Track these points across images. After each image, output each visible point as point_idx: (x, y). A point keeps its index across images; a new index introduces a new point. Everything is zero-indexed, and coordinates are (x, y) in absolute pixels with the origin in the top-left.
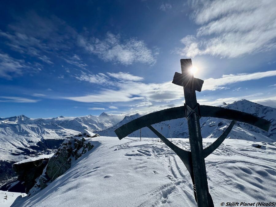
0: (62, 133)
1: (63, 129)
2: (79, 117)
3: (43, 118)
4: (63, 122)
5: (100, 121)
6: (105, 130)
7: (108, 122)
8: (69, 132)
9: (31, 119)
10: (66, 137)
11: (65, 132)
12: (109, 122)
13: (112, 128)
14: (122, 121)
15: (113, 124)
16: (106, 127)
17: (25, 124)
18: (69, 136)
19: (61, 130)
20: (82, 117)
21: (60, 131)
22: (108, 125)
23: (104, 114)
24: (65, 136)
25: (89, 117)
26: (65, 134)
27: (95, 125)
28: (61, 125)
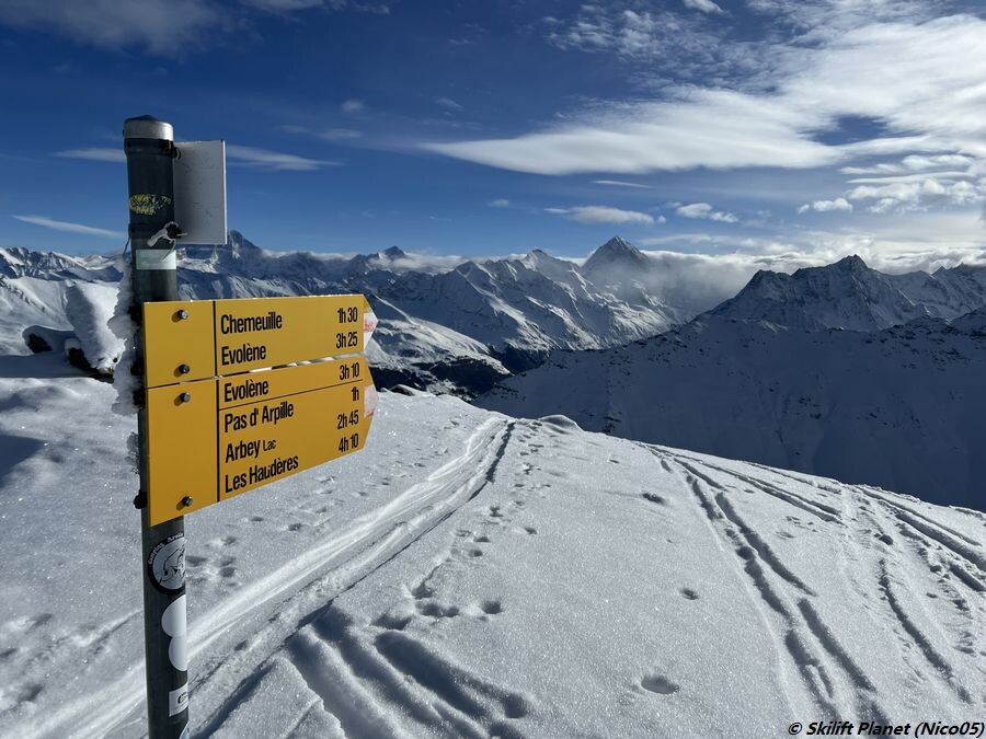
0: (396, 339)
1: (404, 319)
2: (479, 261)
3: (313, 254)
4: (399, 280)
5: (591, 289)
6: (615, 350)
7: (639, 301)
8: (428, 335)
9: (268, 253)
10: (414, 360)
11: (409, 337)
12: (646, 303)
13: (661, 338)
14: (729, 303)
15: (670, 315)
16: (624, 331)
17: (244, 274)
18: (429, 360)
19: (395, 323)
20: (495, 260)
21: (390, 327)
22: (638, 322)
23: (617, 251)
24: (411, 353)
25: (530, 265)
26: (413, 346)
27: (559, 312)
28: (391, 296)
